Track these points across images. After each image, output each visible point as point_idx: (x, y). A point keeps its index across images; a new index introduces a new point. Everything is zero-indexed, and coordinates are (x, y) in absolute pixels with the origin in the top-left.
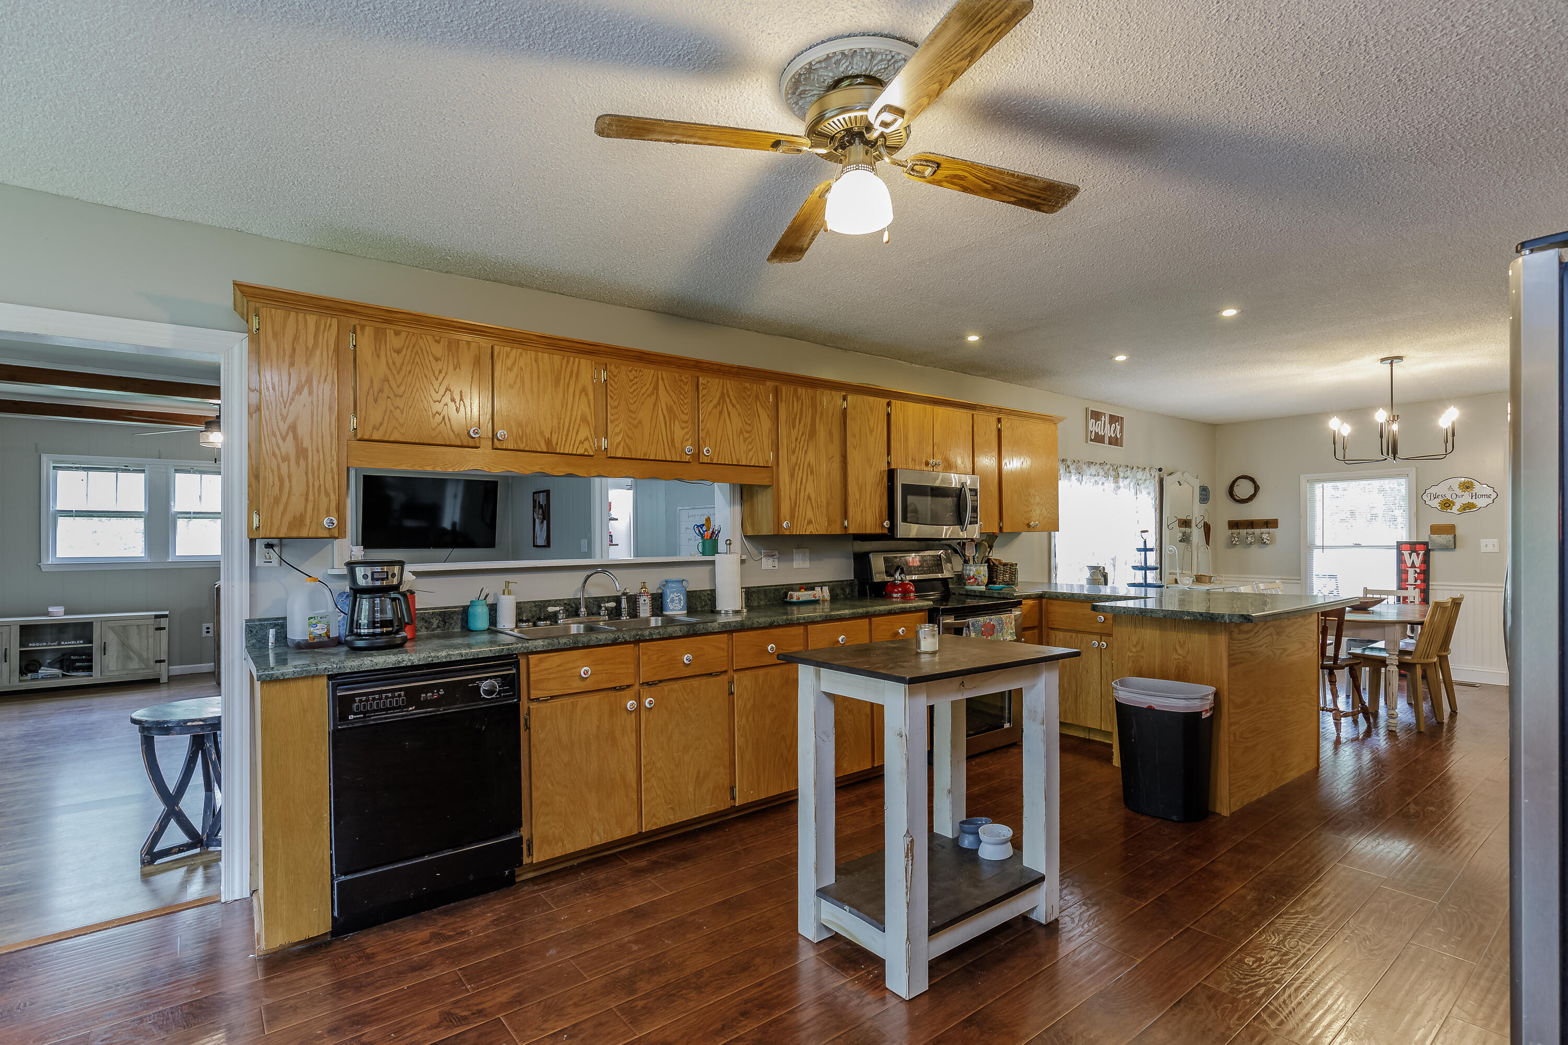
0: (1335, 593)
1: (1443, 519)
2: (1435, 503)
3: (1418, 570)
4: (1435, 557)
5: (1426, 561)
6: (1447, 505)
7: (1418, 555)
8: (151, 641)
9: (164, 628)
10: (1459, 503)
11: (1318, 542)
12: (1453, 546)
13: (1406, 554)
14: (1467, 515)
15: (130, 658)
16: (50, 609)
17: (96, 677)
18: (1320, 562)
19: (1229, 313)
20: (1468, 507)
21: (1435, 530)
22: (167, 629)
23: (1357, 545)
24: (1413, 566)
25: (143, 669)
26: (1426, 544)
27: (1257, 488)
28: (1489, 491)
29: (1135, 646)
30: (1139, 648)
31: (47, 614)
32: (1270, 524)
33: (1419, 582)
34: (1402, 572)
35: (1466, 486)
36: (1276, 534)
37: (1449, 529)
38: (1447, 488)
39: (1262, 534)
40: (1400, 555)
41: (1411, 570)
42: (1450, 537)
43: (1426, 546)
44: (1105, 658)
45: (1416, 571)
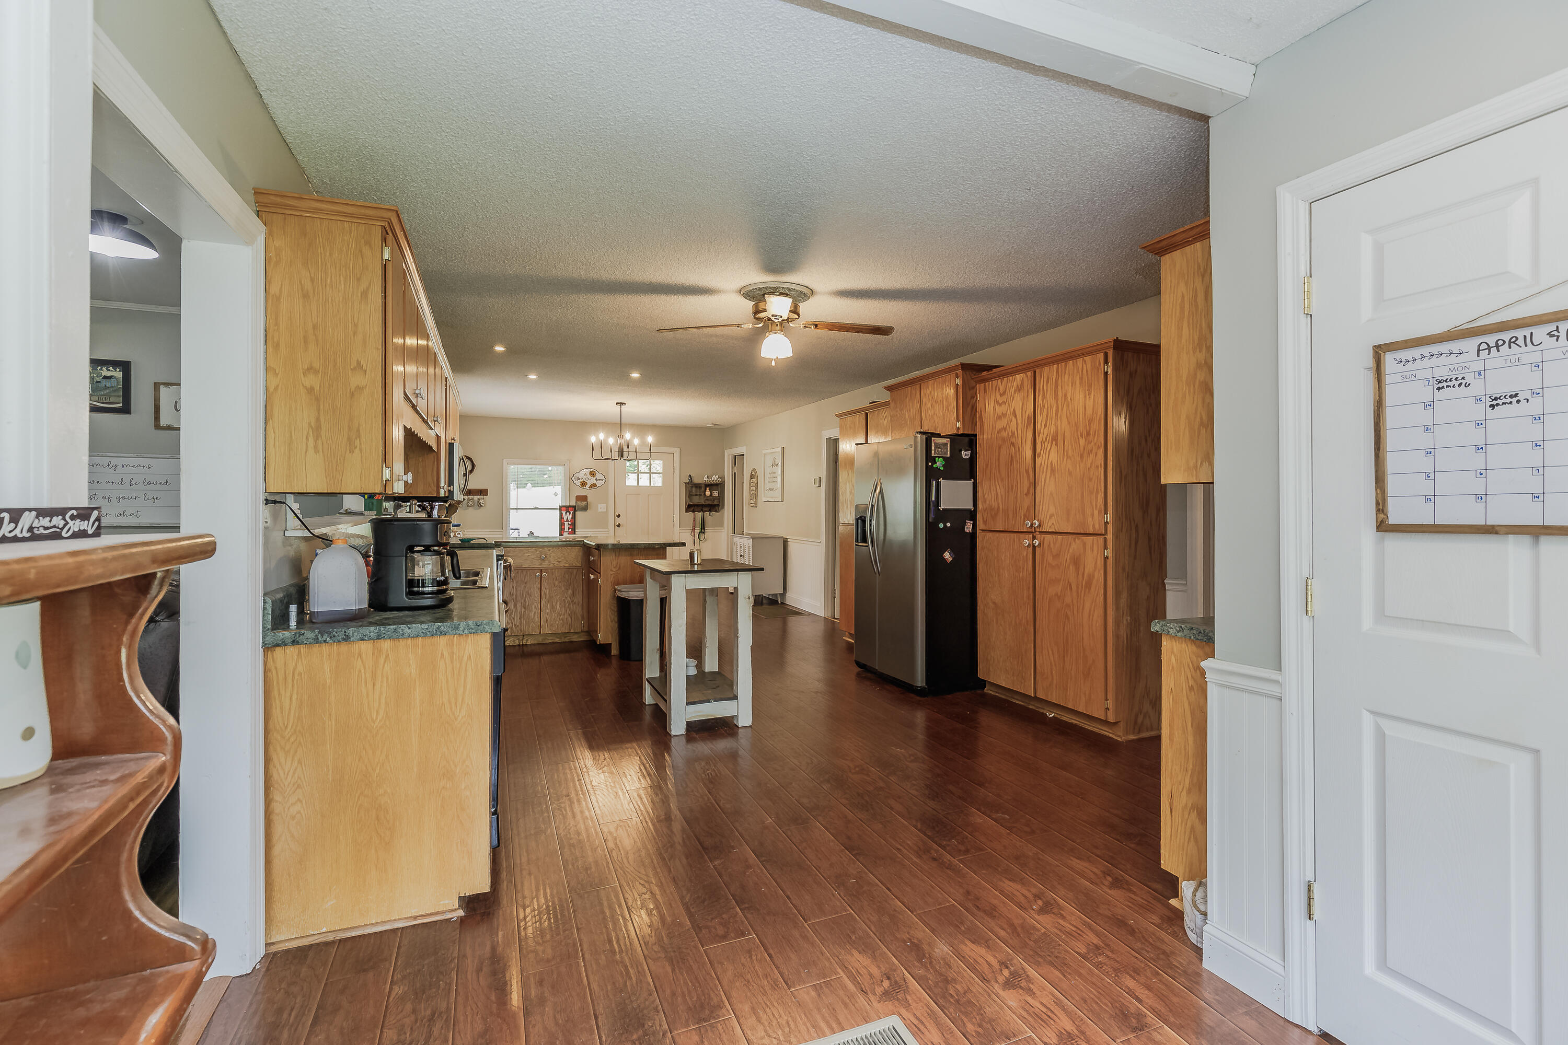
1: (582, 492)
2: (578, 483)
4: (578, 514)
5: (574, 517)
6: (584, 484)
7: (570, 514)
10: (589, 483)
11: (513, 505)
12: (585, 509)
13: (564, 513)
14: (593, 490)
18: (515, 519)
20: (593, 486)
21: (579, 498)
23: (536, 508)
24: (567, 520)
26: (574, 507)
27: (474, 465)
28: (602, 477)
29: (615, 568)
30: (617, 568)
32: (483, 492)
33: (570, 530)
34: (562, 524)
35: (593, 474)
36: (487, 500)
37: (584, 498)
38: (584, 474)
39: (479, 499)
40: (561, 514)
41: (566, 523)
42: (585, 503)
43: (574, 509)
44: (545, 584)
45: (569, 524)
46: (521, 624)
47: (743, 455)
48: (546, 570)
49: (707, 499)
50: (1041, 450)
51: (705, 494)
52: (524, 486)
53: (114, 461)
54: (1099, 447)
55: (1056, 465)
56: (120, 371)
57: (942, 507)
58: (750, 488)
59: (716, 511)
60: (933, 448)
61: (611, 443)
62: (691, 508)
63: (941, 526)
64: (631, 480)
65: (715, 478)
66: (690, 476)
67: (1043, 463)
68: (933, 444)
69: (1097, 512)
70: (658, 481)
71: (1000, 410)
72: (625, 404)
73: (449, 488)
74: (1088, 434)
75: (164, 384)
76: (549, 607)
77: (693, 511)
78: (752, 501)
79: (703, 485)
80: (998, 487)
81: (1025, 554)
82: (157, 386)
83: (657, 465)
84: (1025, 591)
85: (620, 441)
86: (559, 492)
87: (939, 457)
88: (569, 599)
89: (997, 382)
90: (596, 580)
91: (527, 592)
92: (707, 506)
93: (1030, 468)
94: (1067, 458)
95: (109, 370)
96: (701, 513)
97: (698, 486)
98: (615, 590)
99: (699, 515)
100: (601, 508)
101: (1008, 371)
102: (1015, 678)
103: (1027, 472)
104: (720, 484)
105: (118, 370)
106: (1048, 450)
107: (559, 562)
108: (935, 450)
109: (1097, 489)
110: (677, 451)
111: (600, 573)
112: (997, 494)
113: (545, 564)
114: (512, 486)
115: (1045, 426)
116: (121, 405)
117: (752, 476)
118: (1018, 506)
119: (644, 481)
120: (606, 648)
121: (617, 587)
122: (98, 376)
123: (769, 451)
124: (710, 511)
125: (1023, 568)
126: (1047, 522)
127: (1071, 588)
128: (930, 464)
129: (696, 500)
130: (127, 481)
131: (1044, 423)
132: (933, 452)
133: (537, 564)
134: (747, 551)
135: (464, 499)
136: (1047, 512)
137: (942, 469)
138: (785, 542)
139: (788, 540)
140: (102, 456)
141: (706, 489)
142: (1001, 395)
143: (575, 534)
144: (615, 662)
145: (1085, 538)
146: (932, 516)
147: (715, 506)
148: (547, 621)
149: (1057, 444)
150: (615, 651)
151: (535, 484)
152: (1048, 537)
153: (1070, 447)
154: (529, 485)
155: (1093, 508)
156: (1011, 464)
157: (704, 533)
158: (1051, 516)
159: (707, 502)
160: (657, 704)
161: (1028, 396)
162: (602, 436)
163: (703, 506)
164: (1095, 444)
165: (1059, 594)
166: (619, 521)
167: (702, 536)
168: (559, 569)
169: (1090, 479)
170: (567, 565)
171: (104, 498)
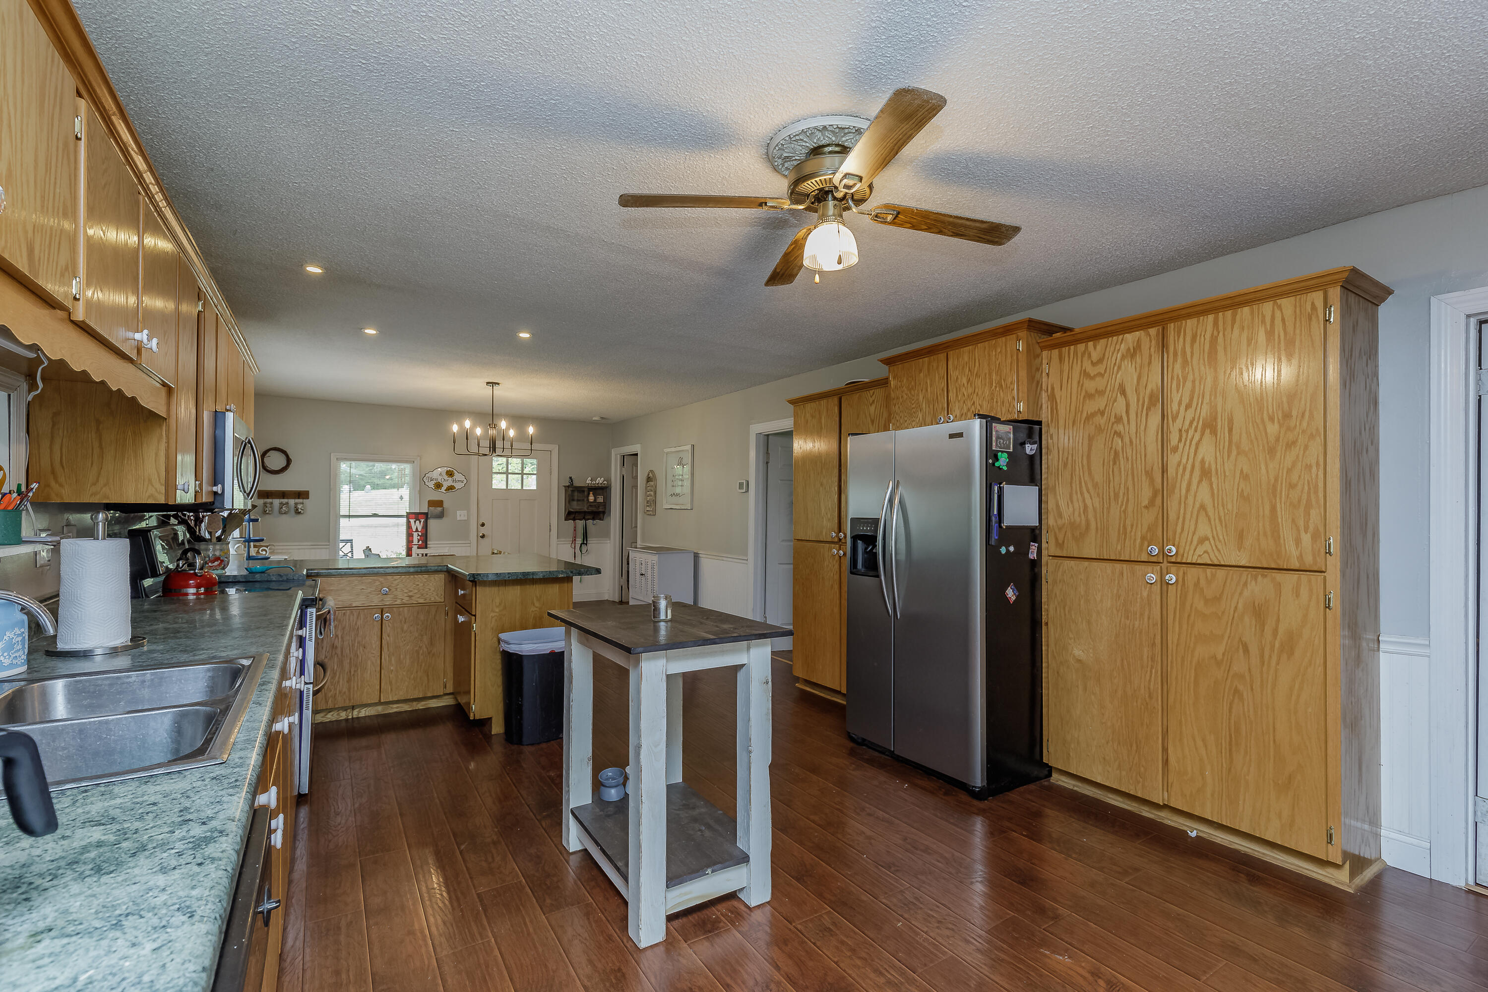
0: (350, 555)
1: (436, 496)
2: (431, 485)
3: (420, 534)
4: (432, 523)
5: (425, 527)
6: (438, 486)
7: (420, 522)
10: (446, 485)
11: (343, 511)
12: (441, 516)
13: (412, 521)
14: (450, 494)
18: (346, 528)
19: (525, 335)
20: (450, 488)
21: (432, 503)
23: (375, 515)
24: (417, 530)
26: (426, 514)
27: (289, 461)
28: (463, 478)
29: (496, 606)
30: (501, 607)
32: (302, 495)
33: (420, 543)
34: (409, 535)
35: (450, 474)
36: (308, 504)
37: (439, 503)
38: (438, 474)
39: (296, 504)
40: (408, 523)
41: (415, 534)
42: (440, 509)
43: (426, 515)
44: (387, 629)
45: (418, 535)
46: (349, 690)
47: (637, 455)
48: (390, 608)
49: (591, 505)
50: (1180, 440)
51: (588, 500)
52: (362, 488)
54: (1312, 437)
55: (1213, 463)
57: (1006, 523)
58: (646, 493)
59: (600, 519)
60: (994, 439)
61: (479, 435)
62: (571, 515)
63: (1003, 550)
64: (498, 482)
65: (600, 480)
66: (571, 478)
67: (1184, 461)
68: (994, 433)
69: (1309, 535)
70: (531, 483)
71: (1090, 386)
72: (498, 384)
73: (215, 489)
74: (1287, 416)
76: (393, 662)
77: (574, 519)
78: (648, 509)
79: (586, 489)
80: (1086, 495)
81: (1145, 594)
83: (531, 466)
84: (1145, 650)
85: (492, 432)
86: (406, 498)
87: (1002, 452)
88: (425, 649)
89: (1086, 347)
90: (468, 625)
91: (359, 643)
92: (589, 513)
93: (1155, 467)
94: (1238, 454)
96: (583, 522)
97: (580, 490)
98: (499, 640)
99: (580, 523)
100: (461, 515)
101: (1109, 329)
102: (1124, 773)
103: (1149, 474)
104: (606, 487)
106: (1194, 443)
107: (410, 597)
108: (997, 441)
109: (1309, 501)
110: (555, 448)
111: (475, 616)
112: (1086, 507)
113: (388, 600)
114: (345, 488)
115: (1188, 407)
117: (649, 479)
118: (1128, 523)
119: (515, 483)
120: (485, 723)
121: (503, 636)
123: (673, 449)
124: (593, 519)
125: (1142, 615)
126: (1193, 547)
127: (1246, 650)
128: (990, 461)
129: (576, 506)
131: (1185, 401)
132: (994, 444)
133: (376, 600)
134: (649, 568)
135: (254, 507)
136: (1194, 533)
137: (1005, 468)
138: (696, 556)
139: (700, 555)
141: (589, 494)
142: (1094, 364)
143: (426, 548)
144: (498, 750)
145: (1279, 576)
146: (995, 536)
147: (599, 513)
148: (391, 683)
149: (1214, 432)
150: (497, 728)
151: (375, 487)
152: (1193, 572)
153: (1244, 435)
154: (368, 487)
155: (1298, 530)
156: (1115, 463)
157: (586, 544)
158: (1202, 541)
159: (591, 509)
160: (586, 850)
161: (1150, 363)
162: (468, 424)
163: (585, 512)
164: (1303, 432)
165: (1220, 657)
166: (483, 531)
167: (584, 548)
168: (411, 606)
169: (1292, 486)
170: (422, 601)
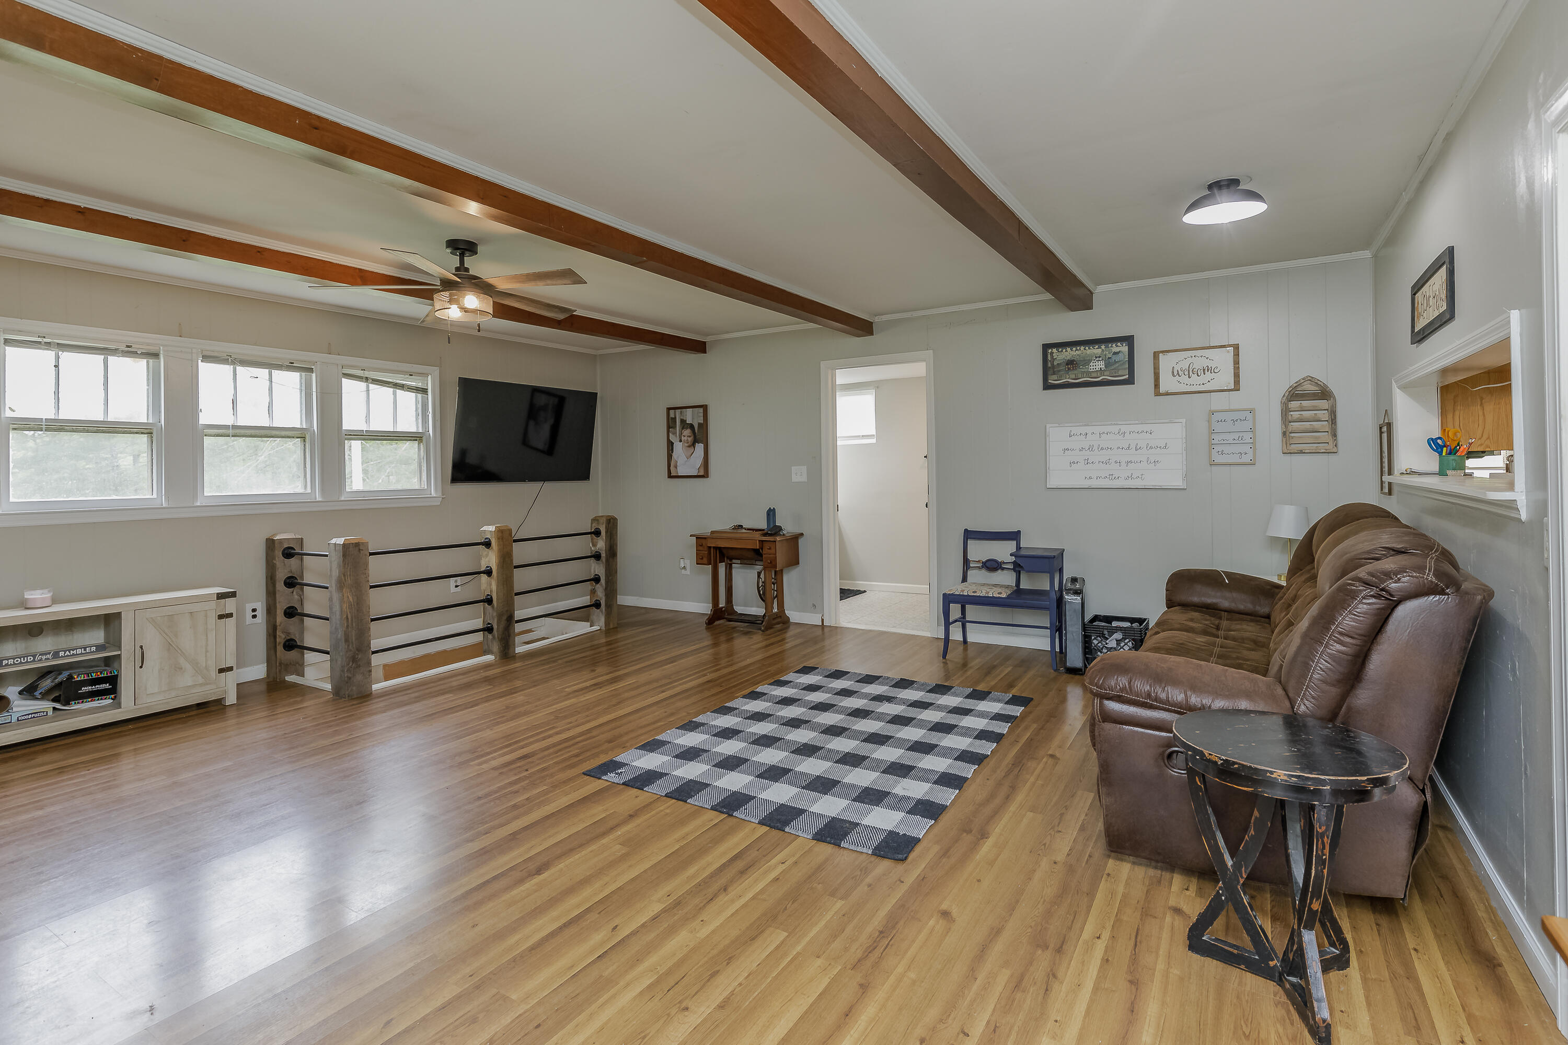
8: (212, 636)
9: (230, 615)
15: (178, 669)
16: (28, 595)
17: (128, 707)
22: (234, 615)
25: (201, 685)
31: (24, 605)
53: (1124, 428)
56: (1126, 346)
75: (1163, 352)
82: (1156, 355)
95: (1118, 346)
105: (1124, 344)
116: (1127, 376)
122: (1109, 353)
130: (1133, 446)
140: (1115, 424)
171: (1116, 462)
